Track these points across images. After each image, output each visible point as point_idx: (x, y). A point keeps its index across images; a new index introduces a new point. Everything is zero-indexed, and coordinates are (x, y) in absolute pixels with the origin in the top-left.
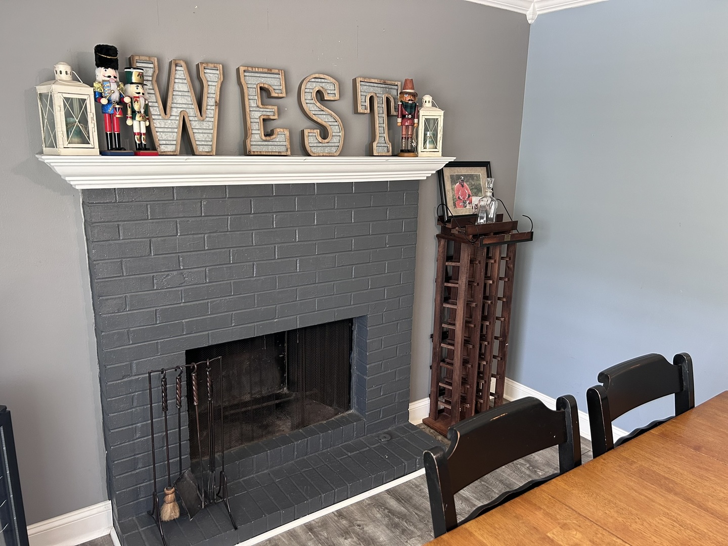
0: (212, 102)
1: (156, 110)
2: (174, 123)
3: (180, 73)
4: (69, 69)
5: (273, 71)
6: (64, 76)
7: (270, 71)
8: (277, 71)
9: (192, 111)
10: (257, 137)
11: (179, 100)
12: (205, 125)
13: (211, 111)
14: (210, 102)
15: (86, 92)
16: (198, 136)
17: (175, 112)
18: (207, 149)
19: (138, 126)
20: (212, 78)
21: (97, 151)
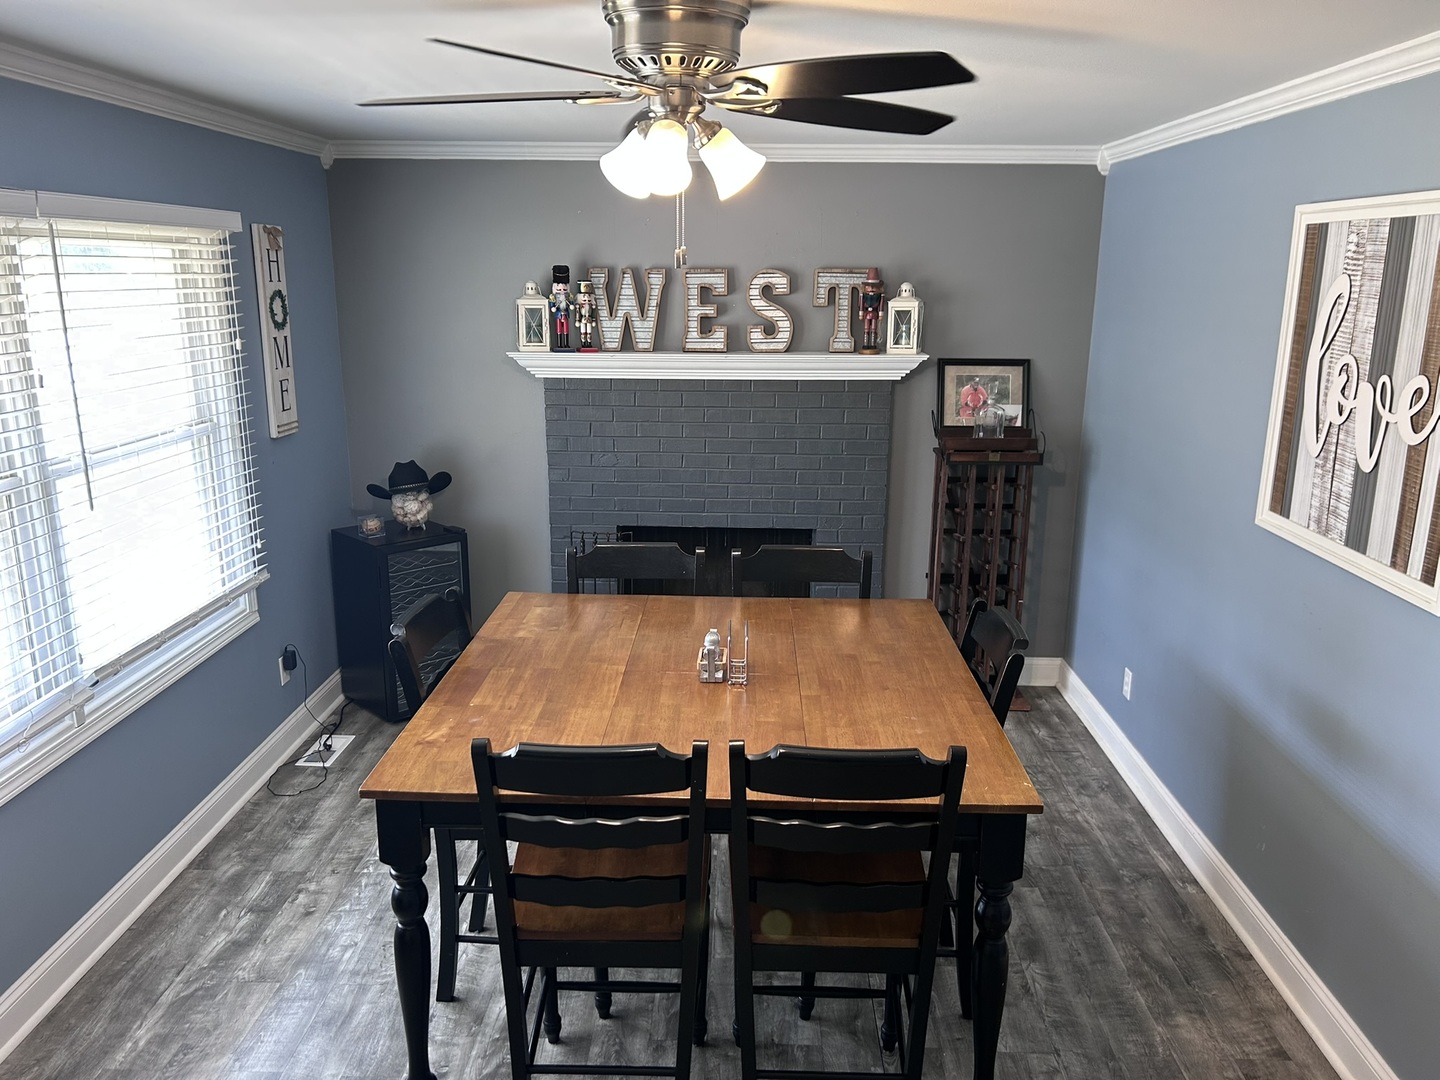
0: (654, 303)
1: (604, 313)
2: (619, 323)
3: (628, 279)
4: (534, 286)
5: (716, 271)
6: (530, 292)
7: (712, 270)
8: (720, 270)
9: (635, 313)
10: (695, 335)
11: (624, 303)
12: (646, 324)
13: (652, 313)
14: (653, 303)
15: (542, 303)
16: (639, 335)
17: (621, 314)
18: (646, 346)
19: (585, 327)
20: (656, 281)
21: (548, 348)
